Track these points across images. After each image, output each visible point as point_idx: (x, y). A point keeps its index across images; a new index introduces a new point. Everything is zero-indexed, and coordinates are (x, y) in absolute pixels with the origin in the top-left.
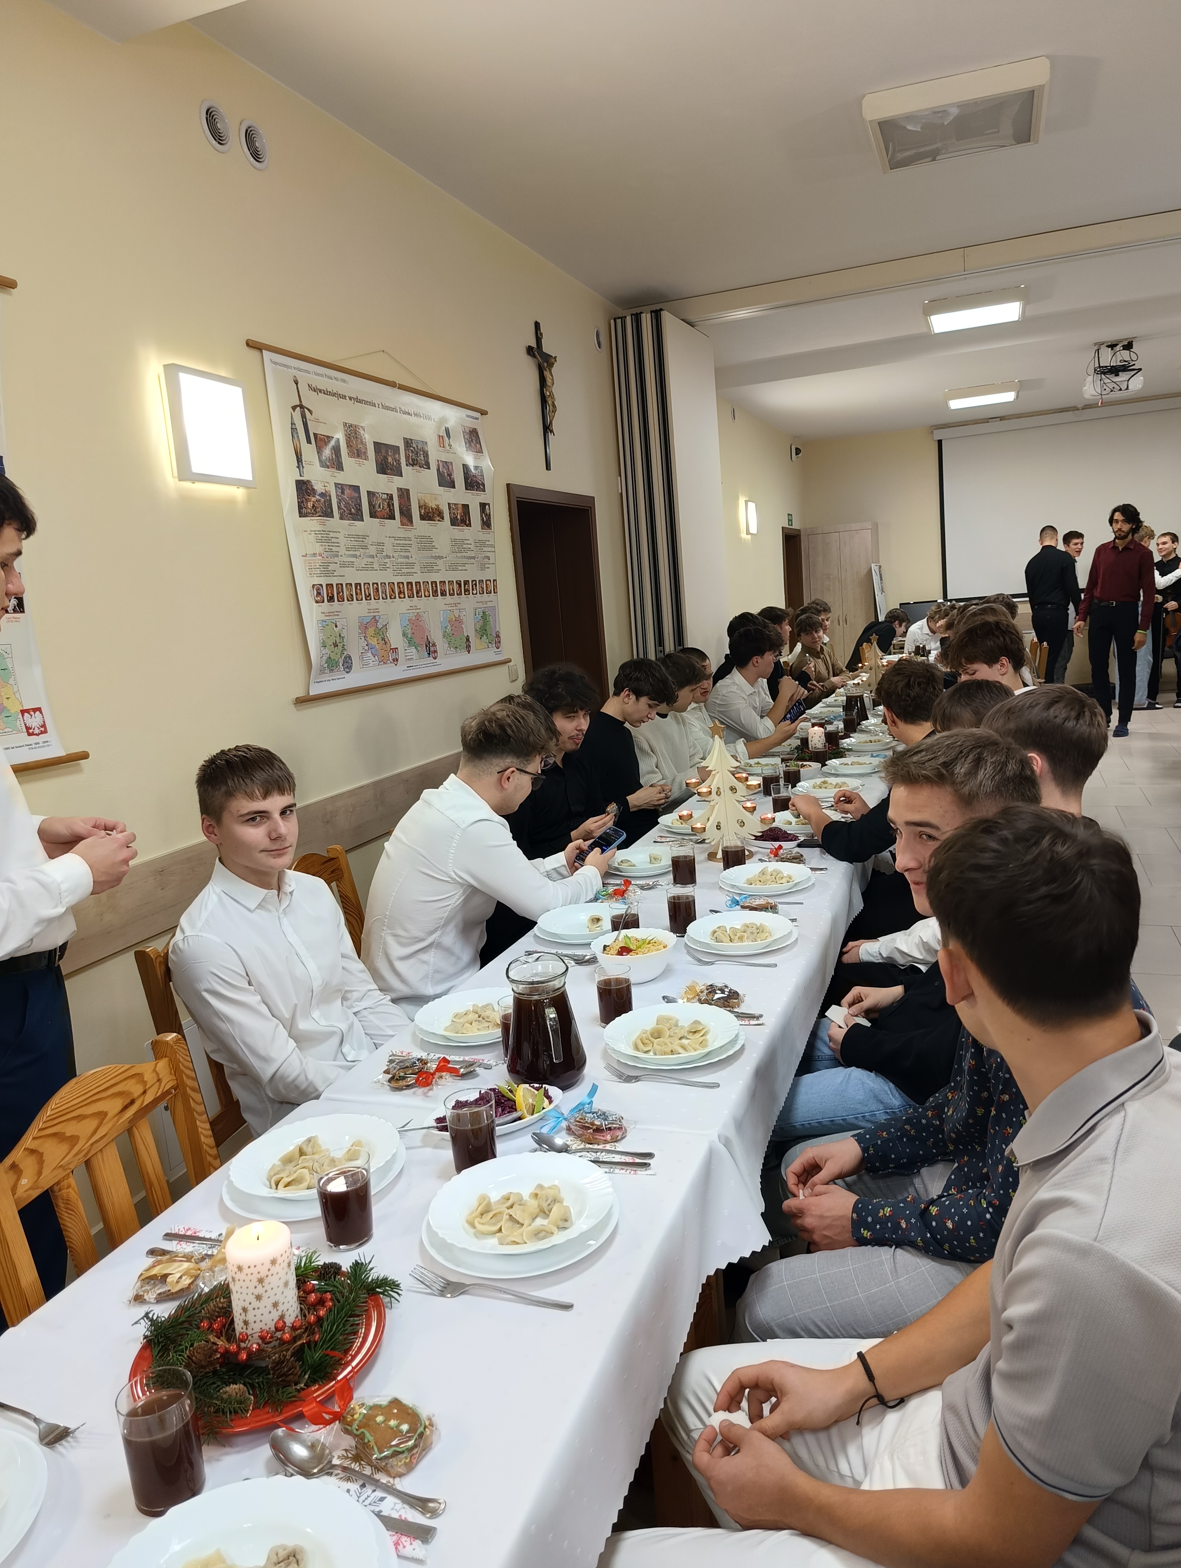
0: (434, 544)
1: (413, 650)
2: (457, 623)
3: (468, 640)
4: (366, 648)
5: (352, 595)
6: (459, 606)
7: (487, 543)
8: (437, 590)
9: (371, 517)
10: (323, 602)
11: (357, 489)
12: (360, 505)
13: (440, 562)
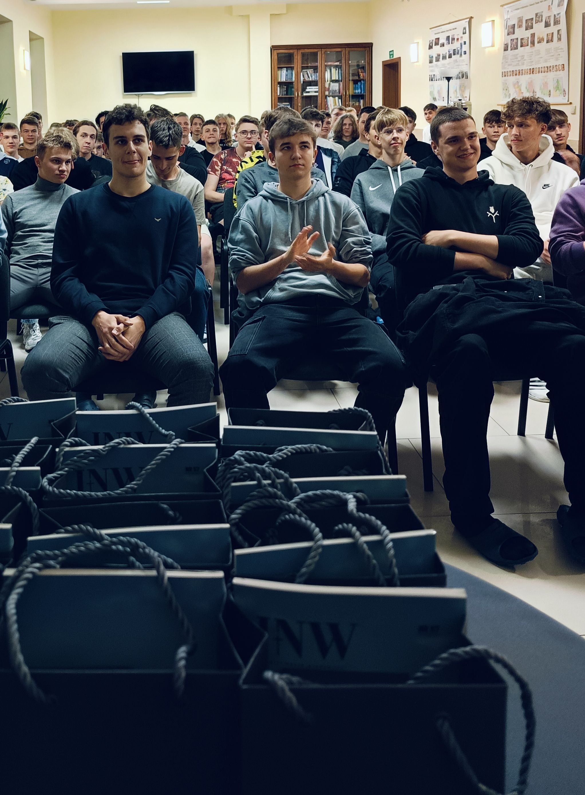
0: (540, 52)
2: (546, 84)
3: (550, 91)
4: (515, 92)
6: (547, 77)
7: (559, 48)
9: (521, 47)
11: (517, 39)
12: (518, 44)
13: (541, 59)
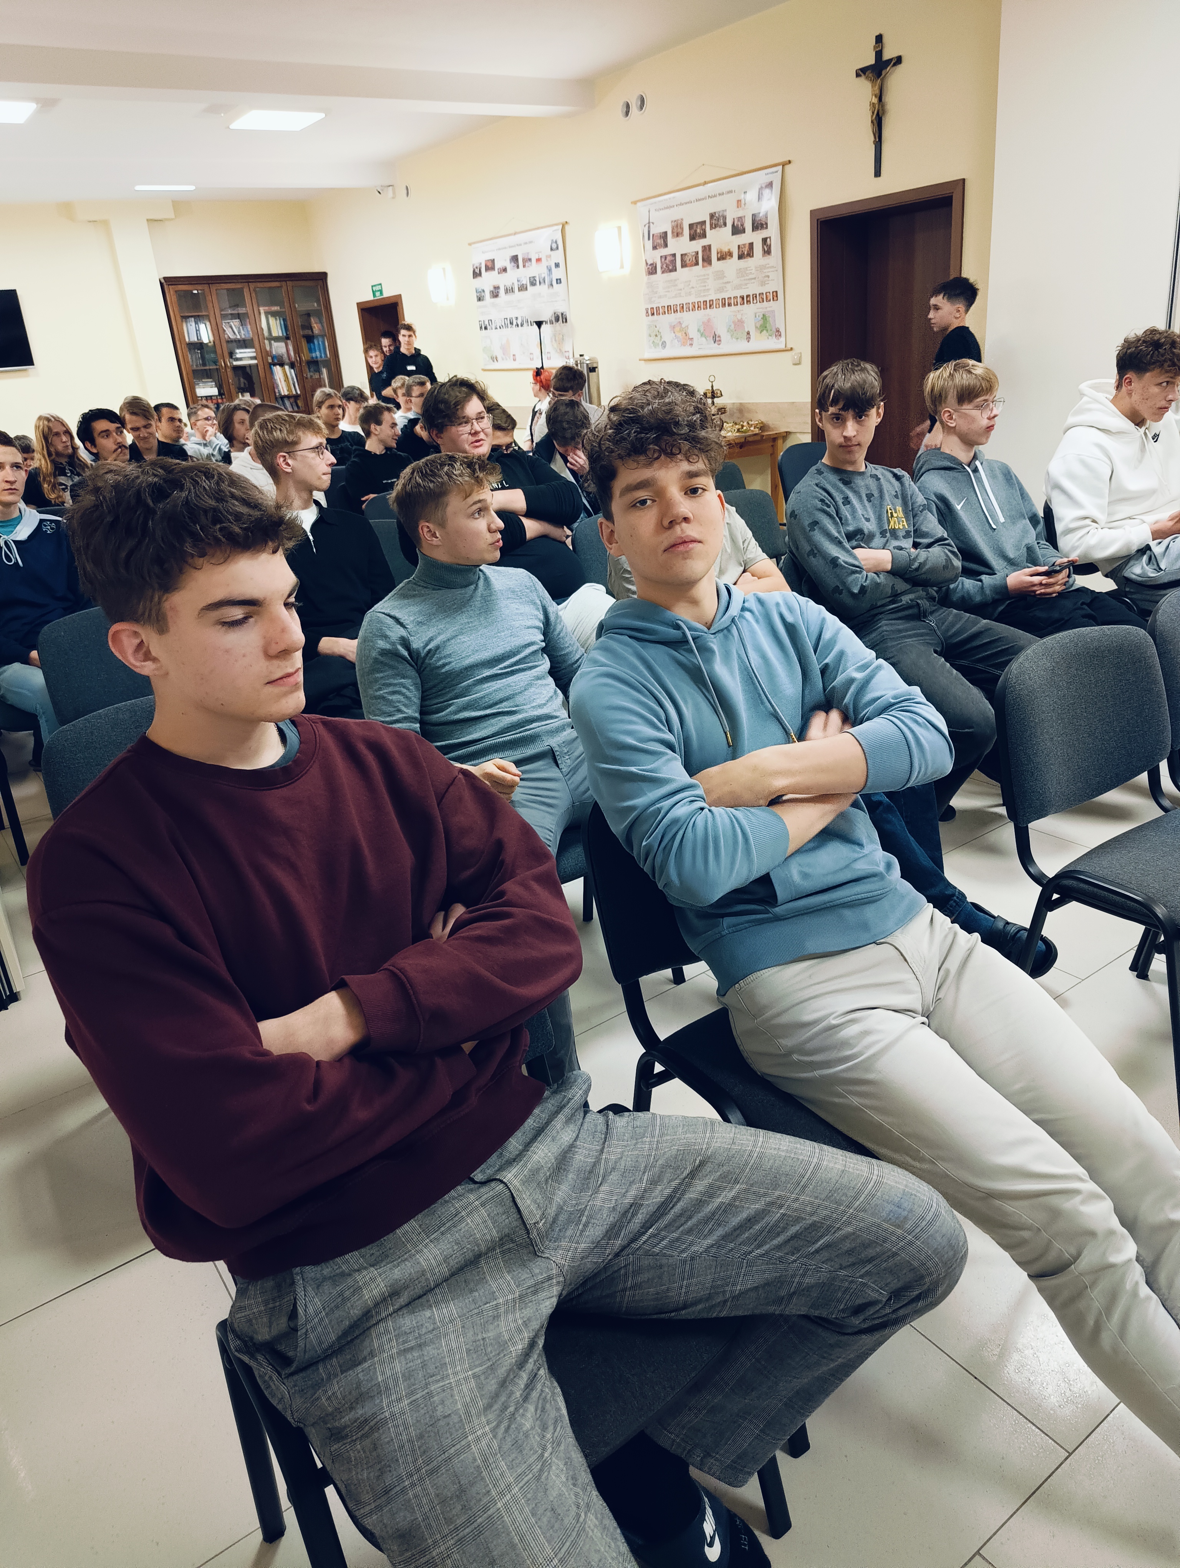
0: (725, 274)
1: (704, 339)
2: (739, 323)
3: (748, 333)
4: (674, 337)
5: (664, 311)
6: (743, 312)
7: (767, 266)
8: (725, 303)
9: (681, 268)
11: (674, 255)
12: (675, 263)
13: (728, 286)
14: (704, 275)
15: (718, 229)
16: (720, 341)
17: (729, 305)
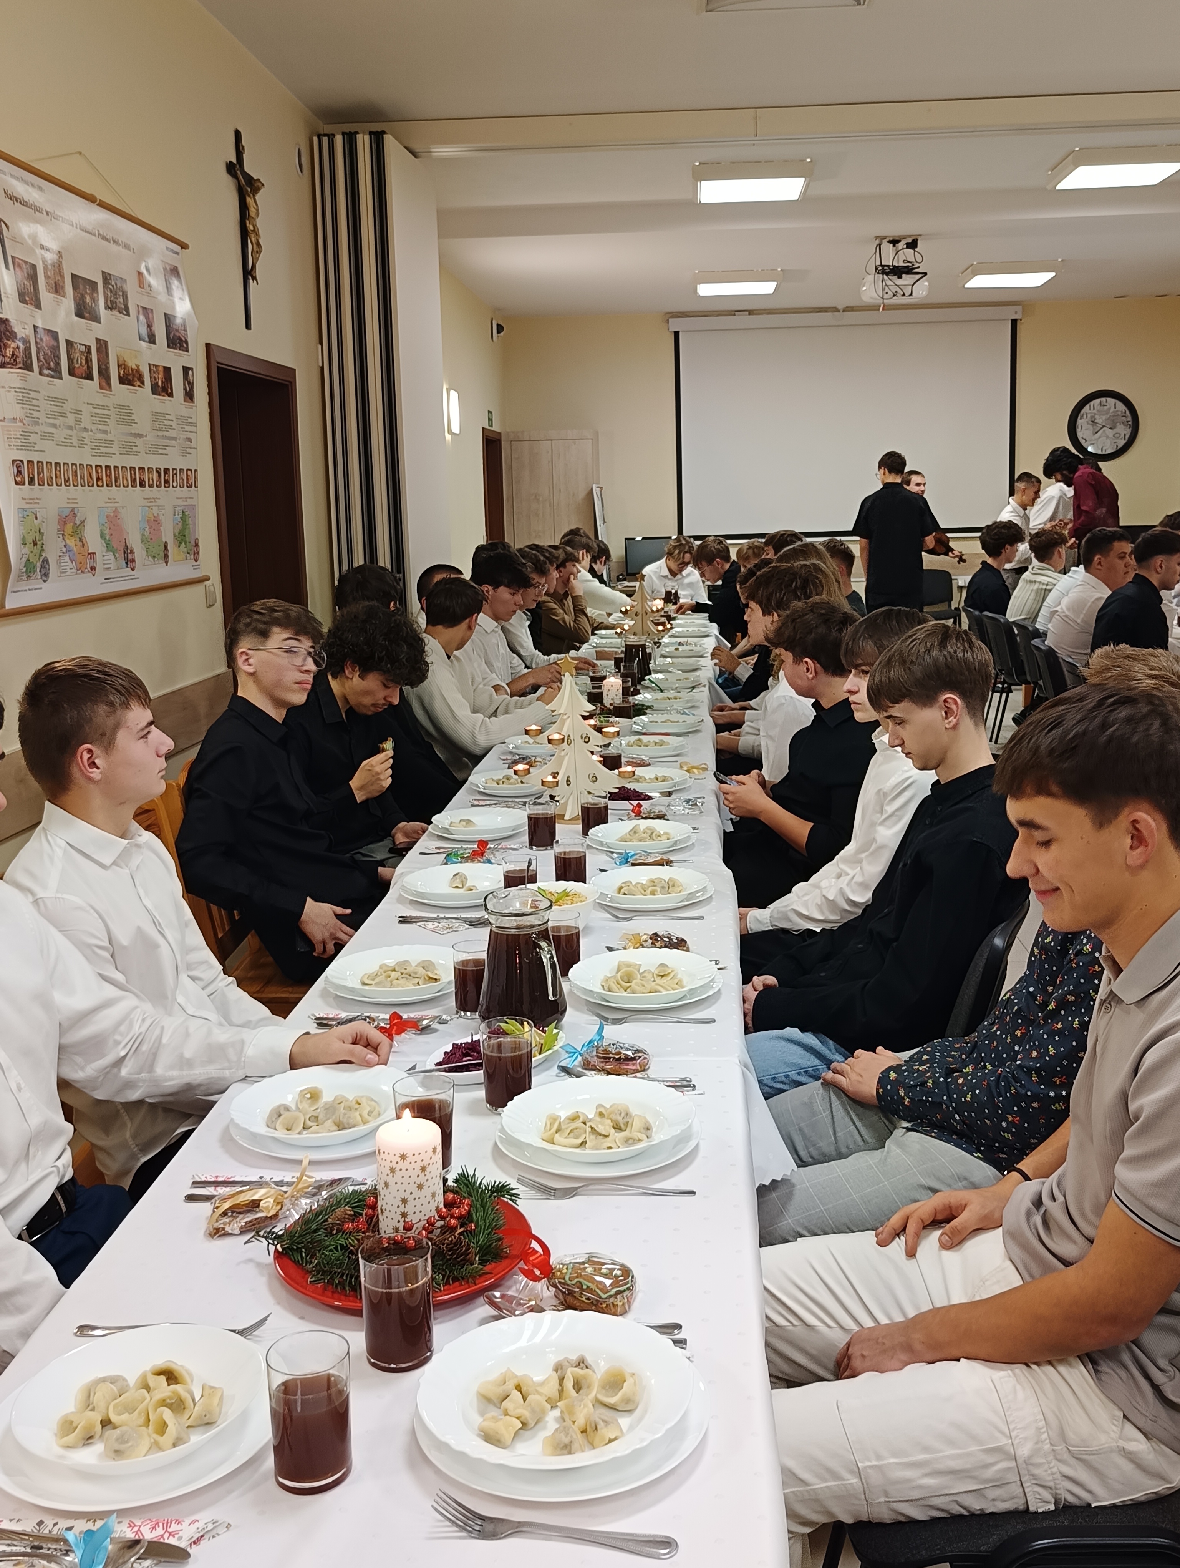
0: (133, 417)
1: (111, 556)
2: (155, 522)
3: (166, 547)
4: (64, 550)
5: (52, 478)
6: (159, 502)
7: (190, 420)
8: (135, 479)
9: (70, 374)
10: (24, 484)
11: (56, 336)
12: (59, 358)
13: (139, 441)
14: (104, 407)
15: (116, 313)
16: (133, 561)
17: (142, 485)
